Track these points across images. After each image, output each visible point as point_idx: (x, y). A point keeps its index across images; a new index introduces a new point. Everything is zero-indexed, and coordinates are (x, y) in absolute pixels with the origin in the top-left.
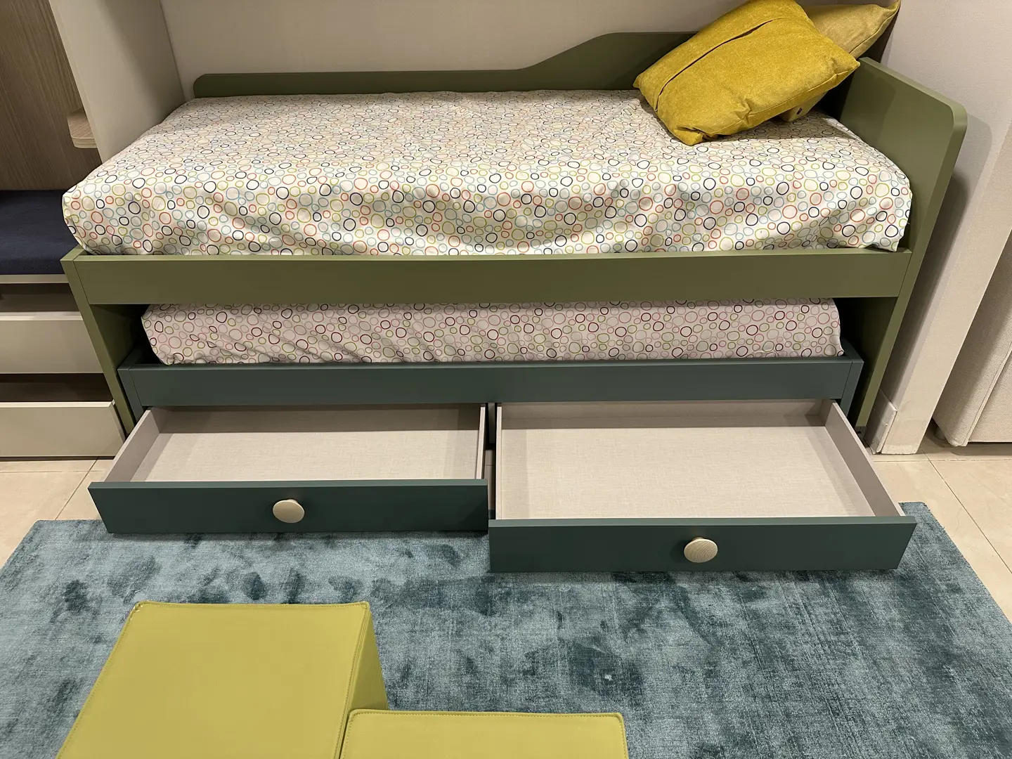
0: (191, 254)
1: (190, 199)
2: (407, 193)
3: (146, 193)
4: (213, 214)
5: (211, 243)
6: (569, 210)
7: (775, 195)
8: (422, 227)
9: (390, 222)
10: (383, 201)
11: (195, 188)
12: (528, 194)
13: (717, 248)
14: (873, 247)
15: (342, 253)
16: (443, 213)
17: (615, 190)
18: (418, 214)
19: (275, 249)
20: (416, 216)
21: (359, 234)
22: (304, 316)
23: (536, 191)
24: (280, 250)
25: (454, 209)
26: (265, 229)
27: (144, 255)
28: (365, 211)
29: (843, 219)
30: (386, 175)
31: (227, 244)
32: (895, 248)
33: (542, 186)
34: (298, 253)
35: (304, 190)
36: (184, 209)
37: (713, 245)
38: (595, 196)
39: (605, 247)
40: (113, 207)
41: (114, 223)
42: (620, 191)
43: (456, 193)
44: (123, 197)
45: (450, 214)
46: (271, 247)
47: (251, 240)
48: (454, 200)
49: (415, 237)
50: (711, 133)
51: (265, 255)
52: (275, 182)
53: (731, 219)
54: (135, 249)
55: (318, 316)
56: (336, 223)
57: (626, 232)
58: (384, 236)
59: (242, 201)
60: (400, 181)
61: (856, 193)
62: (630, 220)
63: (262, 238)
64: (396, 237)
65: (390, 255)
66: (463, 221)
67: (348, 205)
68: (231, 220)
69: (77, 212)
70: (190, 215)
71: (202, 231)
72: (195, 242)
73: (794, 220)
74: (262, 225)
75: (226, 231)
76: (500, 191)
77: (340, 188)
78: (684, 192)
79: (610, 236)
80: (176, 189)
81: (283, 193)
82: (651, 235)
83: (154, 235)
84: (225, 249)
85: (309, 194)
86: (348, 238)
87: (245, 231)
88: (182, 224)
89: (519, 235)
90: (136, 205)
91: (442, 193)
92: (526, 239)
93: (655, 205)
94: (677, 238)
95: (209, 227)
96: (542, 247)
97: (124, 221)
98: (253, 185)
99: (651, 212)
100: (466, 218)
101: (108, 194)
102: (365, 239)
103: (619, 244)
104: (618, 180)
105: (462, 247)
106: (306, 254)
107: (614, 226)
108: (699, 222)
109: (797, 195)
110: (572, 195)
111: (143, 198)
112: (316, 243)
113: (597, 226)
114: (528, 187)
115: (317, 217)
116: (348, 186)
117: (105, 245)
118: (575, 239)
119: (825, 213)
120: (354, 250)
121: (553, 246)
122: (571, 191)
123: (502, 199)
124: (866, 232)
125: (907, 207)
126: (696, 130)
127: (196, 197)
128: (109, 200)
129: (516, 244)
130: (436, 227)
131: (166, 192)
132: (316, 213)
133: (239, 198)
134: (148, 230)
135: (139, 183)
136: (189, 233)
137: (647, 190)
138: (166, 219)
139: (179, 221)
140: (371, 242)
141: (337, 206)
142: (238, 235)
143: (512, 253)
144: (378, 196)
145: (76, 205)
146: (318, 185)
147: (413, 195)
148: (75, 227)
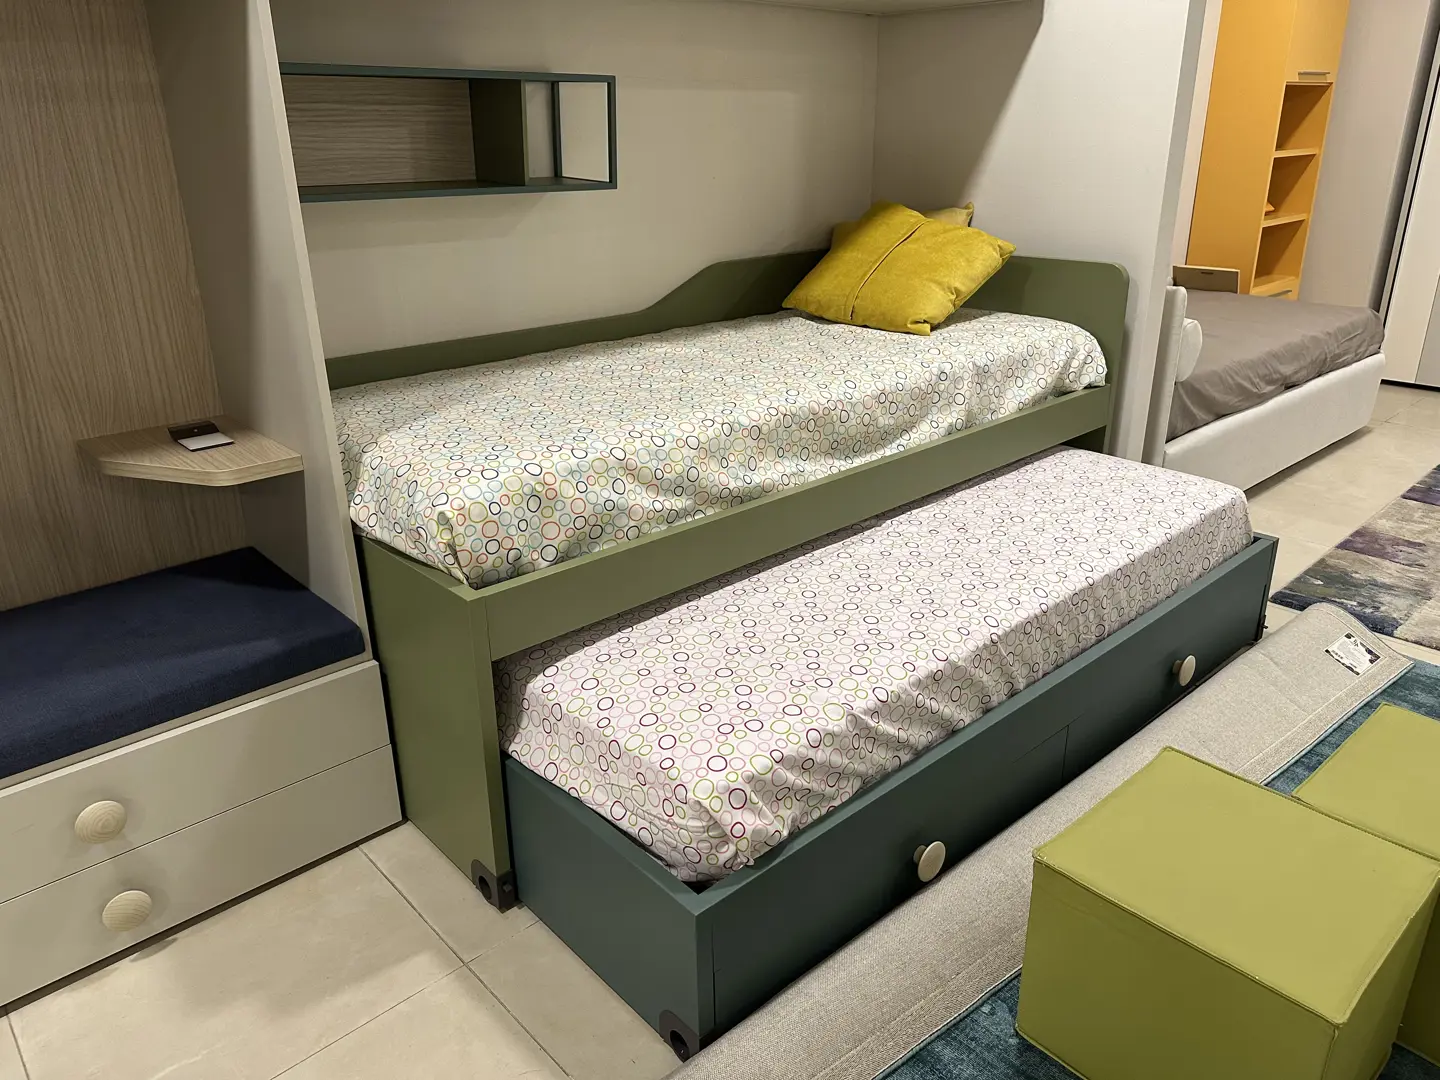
0: (603, 548)
1: (601, 474)
2: (795, 415)
3: (549, 479)
4: (628, 487)
5: (632, 523)
6: (911, 402)
7: (1027, 358)
8: (806, 452)
9: (781, 453)
10: (775, 429)
11: (602, 460)
12: (881, 393)
13: (1008, 413)
15: (751, 499)
16: (822, 429)
17: (938, 375)
18: (803, 436)
19: (689, 514)
20: (800, 439)
21: (762, 471)
23: (886, 389)
24: (692, 514)
25: (831, 423)
26: (679, 491)
27: (543, 567)
28: (762, 444)
29: (1066, 372)
31: (648, 521)
32: (1104, 383)
33: (888, 382)
34: (710, 512)
35: (710, 432)
36: (597, 488)
37: (1002, 411)
38: (926, 384)
39: (942, 431)
40: (509, 508)
41: (513, 531)
42: (941, 375)
43: (831, 405)
44: (520, 492)
45: (828, 430)
46: (686, 512)
47: (668, 508)
48: (832, 413)
49: (803, 462)
51: (681, 524)
52: (677, 433)
53: (1008, 385)
56: (742, 465)
57: (951, 413)
58: (780, 467)
59: (654, 463)
60: (783, 405)
62: (950, 402)
63: (678, 503)
64: (789, 466)
65: (792, 487)
66: (838, 434)
67: (749, 441)
68: (644, 490)
69: (461, 530)
70: (606, 494)
71: (622, 511)
73: (1046, 375)
74: (677, 489)
75: (646, 503)
76: (862, 395)
77: (739, 423)
78: (979, 367)
79: (940, 420)
80: (583, 466)
81: (693, 442)
82: (969, 412)
83: (562, 534)
84: (646, 527)
85: (716, 437)
86: (757, 478)
87: (660, 499)
88: (599, 509)
91: (821, 408)
92: (882, 441)
93: (966, 382)
95: (631, 503)
96: (894, 445)
97: (523, 526)
98: (658, 441)
99: (965, 389)
100: (842, 429)
102: (768, 476)
103: (950, 425)
104: (939, 366)
105: (837, 463)
106: (717, 511)
107: (940, 410)
108: (991, 392)
110: (913, 386)
111: (547, 487)
112: (730, 493)
113: (929, 413)
114: (879, 386)
115: (725, 463)
116: (745, 421)
117: (495, 568)
118: (914, 430)
120: (764, 490)
121: (904, 442)
123: (864, 403)
124: (1082, 375)
127: (607, 470)
128: (505, 500)
129: (875, 449)
130: (816, 447)
131: (572, 472)
132: (723, 460)
133: (650, 459)
134: (552, 531)
135: (533, 470)
136: (604, 519)
137: (956, 371)
138: (579, 507)
139: (595, 505)
140: (775, 477)
141: (740, 445)
142: (658, 506)
143: (874, 458)
144: (772, 424)
145: (460, 520)
147: (799, 416)
148: (455, 555)
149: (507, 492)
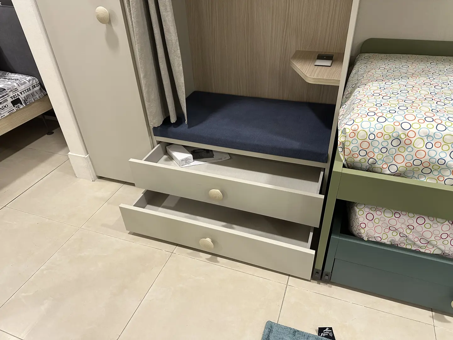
1: (446, 144)
3: (411, 134)
5: (451, 177)
36: (439, 150)
40: (381, 140)
41: (376, 150)
44: (391, 134)
54: (382, 169)
69: (351, 139)
70: (443, 155)
72: (436, 173)
80: (439, 135)
83: (404, 163)
88: (433, 160)
90: (399, 141)
101: (380, 131)
111: (407, 137)
128: (380, 135)
131: (428, 136)
134: (399, 159)
135: (406, 126)
136: (435, 167)
138: (421, 155)
139: (432, 158)
145: (352, 135)
148: (343, 148)
149: (383, 132)
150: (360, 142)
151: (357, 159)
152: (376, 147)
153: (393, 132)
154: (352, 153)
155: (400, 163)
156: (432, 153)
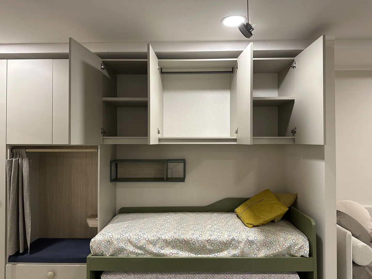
0: (120, 256)
1: (123, 241)
2: (178, 239)
3: (113, 239)
4: (128, 245)
5: (126, 253)
6: (220, 245)
7: (273, 242)
8: (181, 249)
9: (173, 247)
10: (172, 241)
11: (125, 238)
12: (209, 240)
13: (261, 256)
14: (302, 256)
16: (187, 245)
17: (232, 239)
19: (143, 255)
20: (180, 246)
21: (165, 250)
22: (147, 275)
23: (211, 239)
25: (190, 244)
26: (141, 249)
27: (108, 256)
28: (167, 244)
29: (293, 248)
30: (173, 235)
31: (131, 253)
32: (308, 257)
33: (213, 238)
34: (148, 256)
35: (152, 239)
36: (121, 243)
37: (259, 255)
38: (227, 241)
39: (230, 255)
40: (103, 243)
41: (102, 247)
42: (233, 240)
43: (191, 239)
45: (189, 245)
47: (137, 252)
48: (190, 241)
49: (179, 251)
50: (255, 225)
51: (140, 257)
52: (145, 237)
53: (263, 248)
54: (106, 254)
55: (150, 276)
56: (159, 247)
57: (236, 251)
58: (171, 251)
59: (136, 242)
60: (176, 236)
61: (294, 241)
62: (236, 248)
63: (140, 252)
64: (175, 251)
65: (173, 256)
66: (192, 247)
67: (163, 243)
68: (132, 247)
69: (94, 244)
70: (122, 245)
71: (125, 249)
72: (122, 253)
73: (279, 248)
74: (140, 248)
75: (131, 250)
76: (202, 239)
78: (249, 240)
79: (231, 252)
80: (120, 238)
81: (147, 239)
82: (242, 252)
83: (112, 251)
84: (130, 255)
85: (154, 240)
86: (162, 252)
87: (136, 250)
88: (120, 248)
89: (207, 251)
90: (109, 242)
91: (187, 239)
92: (209, 252)
93: (242, 243)
94: (250, 253)
95: (127, 248)
96: (214, 255)
97: (105, 247)
98: (140, 237)
99: (242, 245)
100: (193, 246)
101: (103, 239)
102: (166, 252)
103: (234, 254)
104: (232, 237)
105: (192, 254)
106: (150, 256)
107: (232, 249)
108: (255, 248)
109: (279, 242)
110: (221, 240)
111: (111, 241)
112: (154, 253)
113: (228, 249)
114: (209, 238)
115: (155, 246)
116: (163, 238)
117: (98, 253)
118: (222, 252)
119: (287, 246)
120: (163, 255)
121: (216, 254)
122: (221, 239)
123: (202, 241)
124: (299, 252)
125: (308, 245)
126: (251, 224)
127: (125, 240)
128: (103, 241)
129: (206, 254)
130: (185, 249)
131: (118, 239)
132: (155, 245)
133: (136, 241)
134: (111, 249)
135: (111, 237)
136: (121, 250)
137: (240, 240)
138: (116, 246)
139: (120, 247)
140: (168, 253)
141: (160, 243)
142: (134, 251)
143: (205, 256)
145: (94, 242)
146: (156, 237)
147: (180, 240)
148: (92, 248)
149: (104, 240)
150: (97, 244)
151: (97, 252)
152: (102, 246)
153: (107, 239)
154: (95, 249)
155: (111, 251)
156: (119, 245)
